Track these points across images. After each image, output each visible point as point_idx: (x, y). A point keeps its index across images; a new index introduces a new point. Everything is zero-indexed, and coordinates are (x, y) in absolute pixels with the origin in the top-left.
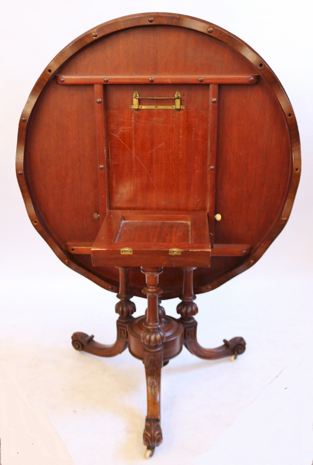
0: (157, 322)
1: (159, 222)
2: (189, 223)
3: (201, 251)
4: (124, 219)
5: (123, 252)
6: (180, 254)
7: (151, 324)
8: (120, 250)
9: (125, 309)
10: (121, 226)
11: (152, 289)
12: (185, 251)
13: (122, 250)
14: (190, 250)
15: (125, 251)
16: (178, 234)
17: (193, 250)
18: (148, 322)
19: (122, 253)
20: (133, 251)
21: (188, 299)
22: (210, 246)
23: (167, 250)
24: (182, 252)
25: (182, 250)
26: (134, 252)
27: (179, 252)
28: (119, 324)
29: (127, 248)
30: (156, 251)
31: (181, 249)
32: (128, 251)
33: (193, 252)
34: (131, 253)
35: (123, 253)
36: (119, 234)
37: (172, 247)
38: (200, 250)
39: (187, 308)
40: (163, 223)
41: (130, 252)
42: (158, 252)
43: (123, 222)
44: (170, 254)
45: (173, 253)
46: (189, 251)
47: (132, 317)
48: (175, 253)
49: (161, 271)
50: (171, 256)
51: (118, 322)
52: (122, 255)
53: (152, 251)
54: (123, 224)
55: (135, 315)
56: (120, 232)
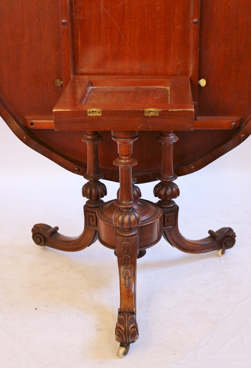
0: (131, 200)
1: (132, 88)
2: (168, 88)
3: (183, 111)
4: (92, 85)
5: (90, 113)
6: (157, 114)
7: (124, 202)
8: (87, 111)
9: (93, 191)
10: (89, 91)
11: (125, 159)
12: (164, 111)
13: (88, 110)
14: (170, 110)
15: (93, 111)
16: (155, 98)
17: (173, 110)
18: (120, 200)
19: (89, 115)
20: (102, 111)
21: (168, 179)
22: (193, 106)
23: (142, 110)
24: (160, 112)
25: (160, 110)
26: (104, 112)
27: (156, 112)
28: (87, 209)
29: (95, 108)
30: (129, 111)
31: (159, 108)
32: (96, 111)
33: (174, 111)
34: (100, 115)
35: (91, 115)
36: (85, 98)
37: (148, 107)
38: (181, 110)
39: (167, 189)
40: (137, 88)
41: (99, 112)
42: (132, 112)
43: (91, 88)
44: (146, 115)
45: (149, 113)
46: (168, 111)
47: (102, 201)
48: (152, 114)
49: (135, 138)
50: (147, 117)
51: (85, 207)
52: (89, 116)
53: (125, 111)
54: (91, 89)
55: (105, 199)
56: (87, 97)
